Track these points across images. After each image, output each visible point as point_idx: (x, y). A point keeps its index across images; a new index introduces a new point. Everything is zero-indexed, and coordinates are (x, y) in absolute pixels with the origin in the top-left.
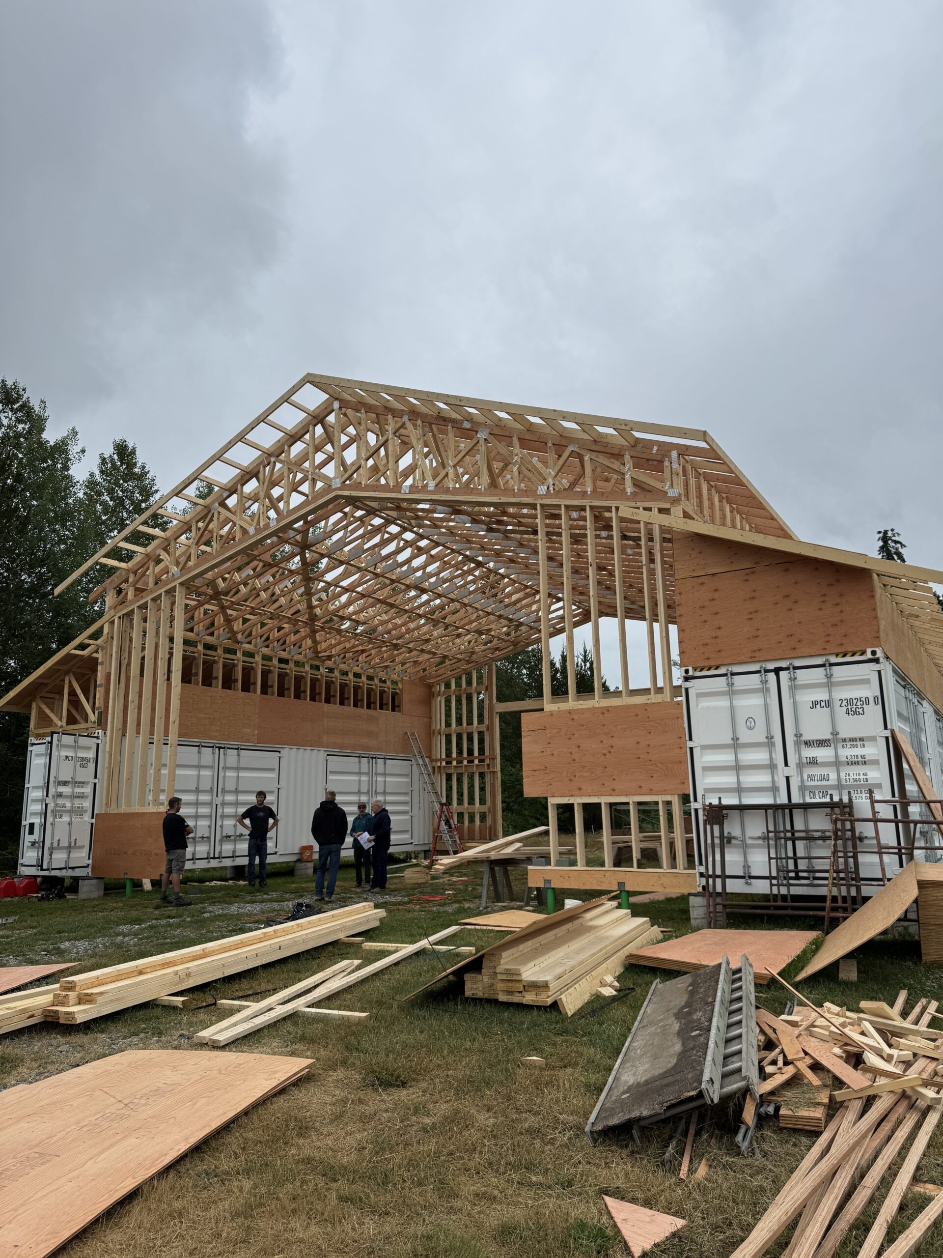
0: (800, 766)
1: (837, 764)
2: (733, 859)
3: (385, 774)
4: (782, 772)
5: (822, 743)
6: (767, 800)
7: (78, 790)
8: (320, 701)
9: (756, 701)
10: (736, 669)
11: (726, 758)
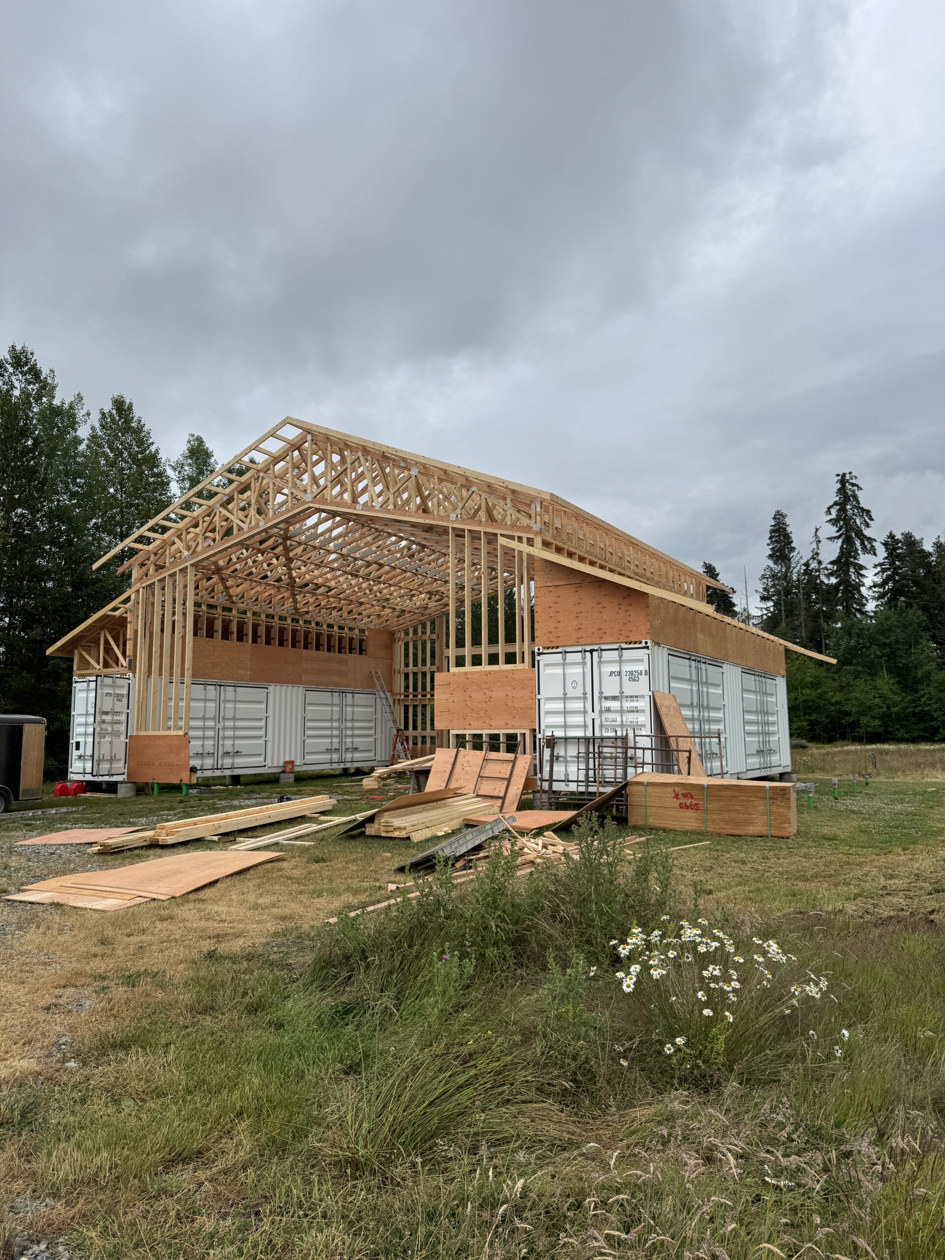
0: (601, 712)
1: (622, 711)
2: (559, 770)
3: (353, 706)
4: (590, 715)
5: (614, 698)
6: (580, 733)
7: (116, 718)
8: (300, 648)
9: (578, 670)
10: (568, 649)
11: (559, 706)
